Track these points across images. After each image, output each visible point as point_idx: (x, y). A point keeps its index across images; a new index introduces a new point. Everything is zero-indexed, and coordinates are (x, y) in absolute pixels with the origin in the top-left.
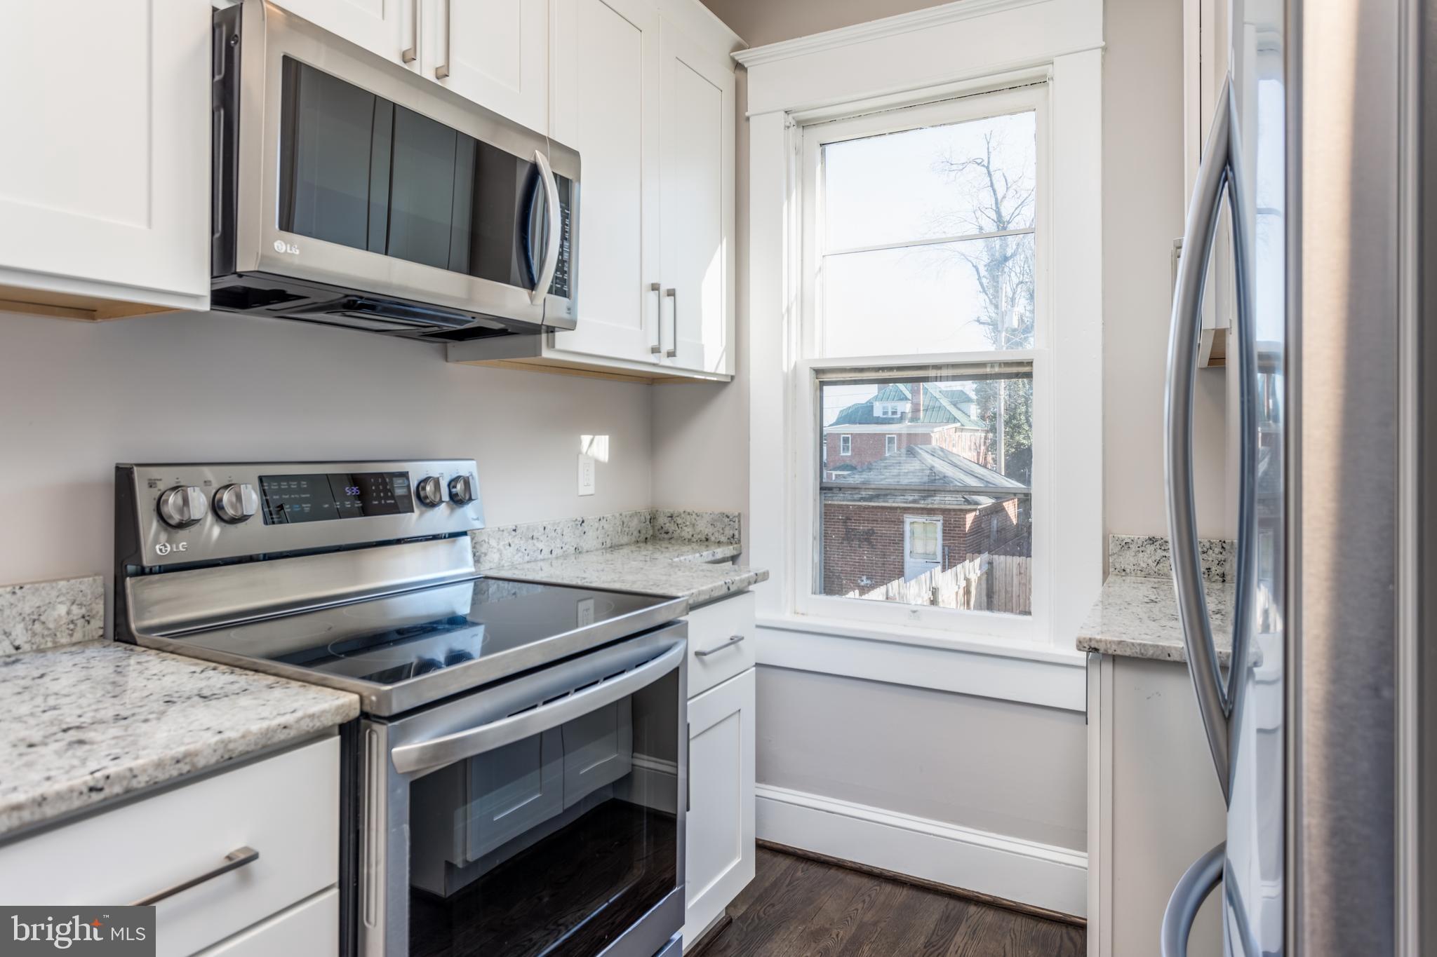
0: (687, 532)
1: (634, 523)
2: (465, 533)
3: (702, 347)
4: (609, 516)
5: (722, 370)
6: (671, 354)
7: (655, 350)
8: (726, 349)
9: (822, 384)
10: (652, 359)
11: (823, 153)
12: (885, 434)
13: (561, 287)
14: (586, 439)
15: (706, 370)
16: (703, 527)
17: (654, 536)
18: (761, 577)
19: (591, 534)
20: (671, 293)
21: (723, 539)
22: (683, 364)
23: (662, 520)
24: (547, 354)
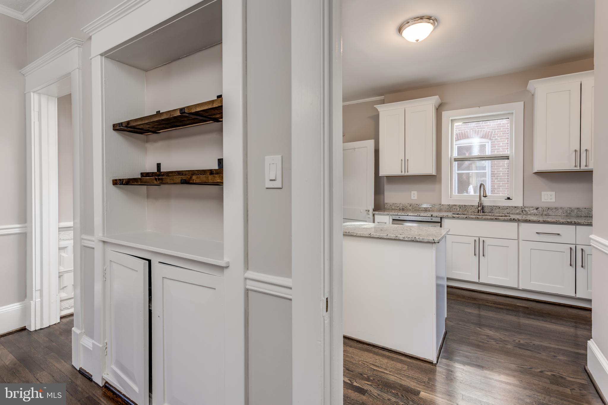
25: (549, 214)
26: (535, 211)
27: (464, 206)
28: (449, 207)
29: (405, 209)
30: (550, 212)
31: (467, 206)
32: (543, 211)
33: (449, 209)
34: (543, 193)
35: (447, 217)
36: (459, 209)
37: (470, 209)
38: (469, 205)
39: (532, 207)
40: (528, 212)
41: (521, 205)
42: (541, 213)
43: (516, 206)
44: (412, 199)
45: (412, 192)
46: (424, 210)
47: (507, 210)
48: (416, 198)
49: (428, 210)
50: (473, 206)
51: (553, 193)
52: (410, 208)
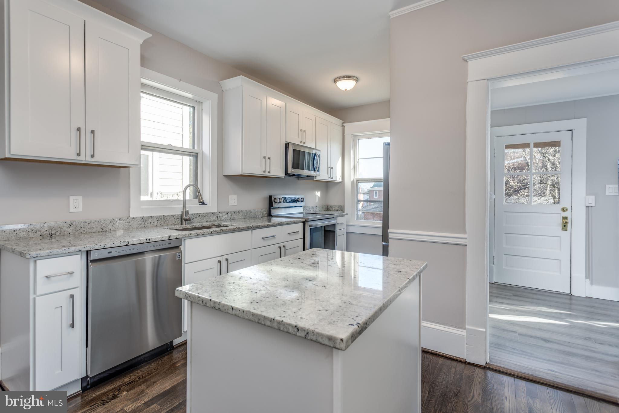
0: (334, 209)
1: (324, 207)
2: (302, 206)
3: (337, 176)
4: (320, 205)
5: (340, 180)
6: (332, 178)
7: (329, 178)
8: (341, 176)
9: (358, 182)
10: (330, 179)
11: (358, 141)
12: (374, 191)
13: (318, 171)
14: (316, 192)
15: (337, 180)
16: (337, 208)
17: (327, 210)
18: (346, 214)
19: (318, 208)
20: (332, 168)
21: (340, 210)
22: (334, 179)
23: (329, 207)
24: (315, 179)
25: (235, 218)
26: (226, 216)
27: (163, 218)
28: (142, 220)
29: (58, 234)
30: (236, 216)
31: (166, 217)
32: (231, 215)
33: (143, 223)
34: (230, 197)
35: (190, 235)
36: (156, 222)
37: (170, 221)
38: (169, 215)
39: (224, 212)
40: (222, 217)
41: (215, 210)
42: (230, 218)
43: (213, 212)
44: (71, 211)
45: (72, 198)
46: (101, 230)
47: (206, 217)
48: (80, 209)
49: (108, 230)
50: (173, 216)
51: (236, 196)
52: (70, 230)
